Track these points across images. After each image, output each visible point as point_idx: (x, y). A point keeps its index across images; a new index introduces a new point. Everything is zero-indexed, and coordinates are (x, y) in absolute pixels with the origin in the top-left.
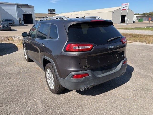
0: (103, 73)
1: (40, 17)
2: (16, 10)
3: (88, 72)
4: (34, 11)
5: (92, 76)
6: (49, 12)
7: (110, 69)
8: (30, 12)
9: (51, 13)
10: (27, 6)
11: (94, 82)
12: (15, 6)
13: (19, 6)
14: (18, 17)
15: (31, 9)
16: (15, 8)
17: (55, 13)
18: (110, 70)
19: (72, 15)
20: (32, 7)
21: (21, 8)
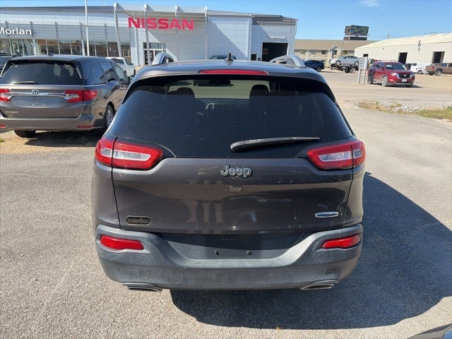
0: (209, 256)
1: (313, 52)
2: (248, 32)
3: (140, 237)
4: (293, 33)
5: (151, 253)
6: (347, 36)
7: (248, 250)
8: (283, 37)
9: (352, 38)
10: (278, 20)
11: (163, 278)
12: (248, 22)
13: (257, 20)
14: (249, 50)
15: (288, 29)
16: (246, 26)
17: (365, 39)
18: (248, 252)
19: (419, 45)
20: (292, 22)
21: (262, 27)
